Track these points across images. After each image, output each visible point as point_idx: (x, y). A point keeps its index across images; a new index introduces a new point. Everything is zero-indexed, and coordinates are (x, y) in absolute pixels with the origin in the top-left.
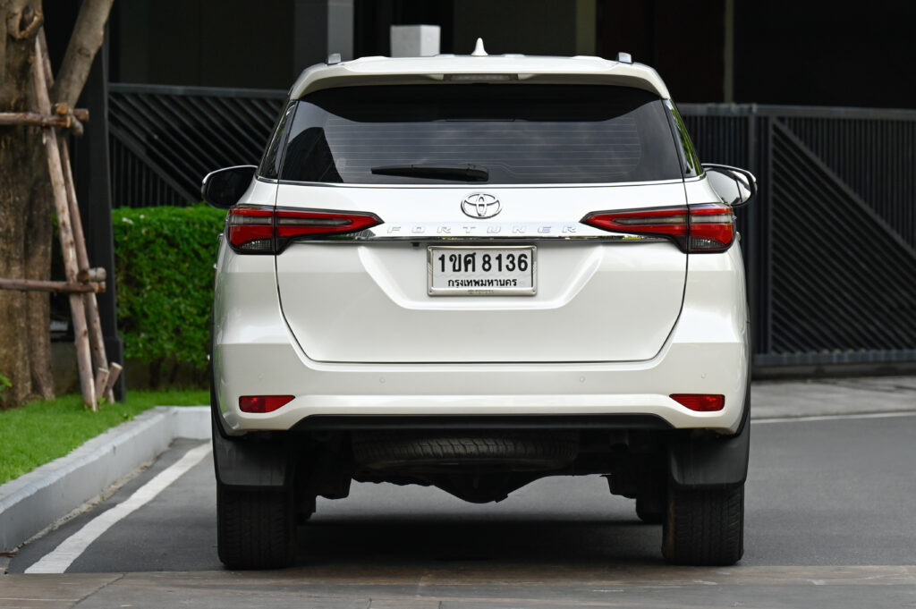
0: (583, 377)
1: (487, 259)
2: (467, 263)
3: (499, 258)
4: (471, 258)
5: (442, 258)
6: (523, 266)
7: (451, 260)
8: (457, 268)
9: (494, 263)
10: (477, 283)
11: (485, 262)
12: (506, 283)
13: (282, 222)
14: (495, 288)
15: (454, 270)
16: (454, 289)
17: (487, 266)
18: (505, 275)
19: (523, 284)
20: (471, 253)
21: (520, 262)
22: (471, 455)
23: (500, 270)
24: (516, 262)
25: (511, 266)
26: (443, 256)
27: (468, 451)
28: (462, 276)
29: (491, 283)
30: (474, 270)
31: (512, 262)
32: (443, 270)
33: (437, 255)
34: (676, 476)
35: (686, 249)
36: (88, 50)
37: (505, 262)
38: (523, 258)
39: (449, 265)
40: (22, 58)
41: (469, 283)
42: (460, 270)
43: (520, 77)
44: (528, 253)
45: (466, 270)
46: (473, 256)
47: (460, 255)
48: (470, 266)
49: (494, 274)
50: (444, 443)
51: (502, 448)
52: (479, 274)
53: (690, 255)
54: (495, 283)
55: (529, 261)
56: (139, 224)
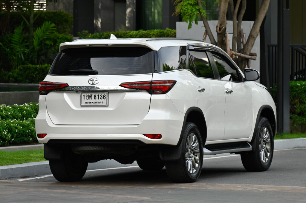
0: (118, 129)
1: (95, 96)
2: (90, 97)
3: (98, 96)
4: (91, 96)
5: (84, 96)
6: (104, 98)
7: (86, 96)
8: (88, 98)
9: (97, 97)
10: (93, 103)
11: (95, 97)
12: (100, 103)
13: (47, 86)
14: (97, 104)
15: (87, 99)
16: (87, 104)
17: (95, 98)
18: (100, 100)
19: (104, 103)
20: (91, 94)
21: (104, 97)
22: (92, 151)
23: (99, 99)
24: (103, 97)
25: (101, 98)
26: (84, 95)
27: (91, 149)
28: (89, 101)
29: (96, 102)
30: (92, 99)
31: (102, 97)
32: (84, 99)
33: (83, 95)
35: (151, 93)
36: (254, 36)
37: (100, 97)
38: (104, 96)
39: (85, 97)
40: (221, 39)
41: (91, 103)
42: (88, 99)
43: (109, 45)
44: (106, 94)
45: (90, 99)
46: (92, 95)
47: (88, 95)
48: (91, 98)
49: (97, 100)
50: (85, 147)
51: (100, 149)
52: (93, 100)
53: (152, 95)
54: (97, 103)
55: (106, 96)
56: (302, 85)
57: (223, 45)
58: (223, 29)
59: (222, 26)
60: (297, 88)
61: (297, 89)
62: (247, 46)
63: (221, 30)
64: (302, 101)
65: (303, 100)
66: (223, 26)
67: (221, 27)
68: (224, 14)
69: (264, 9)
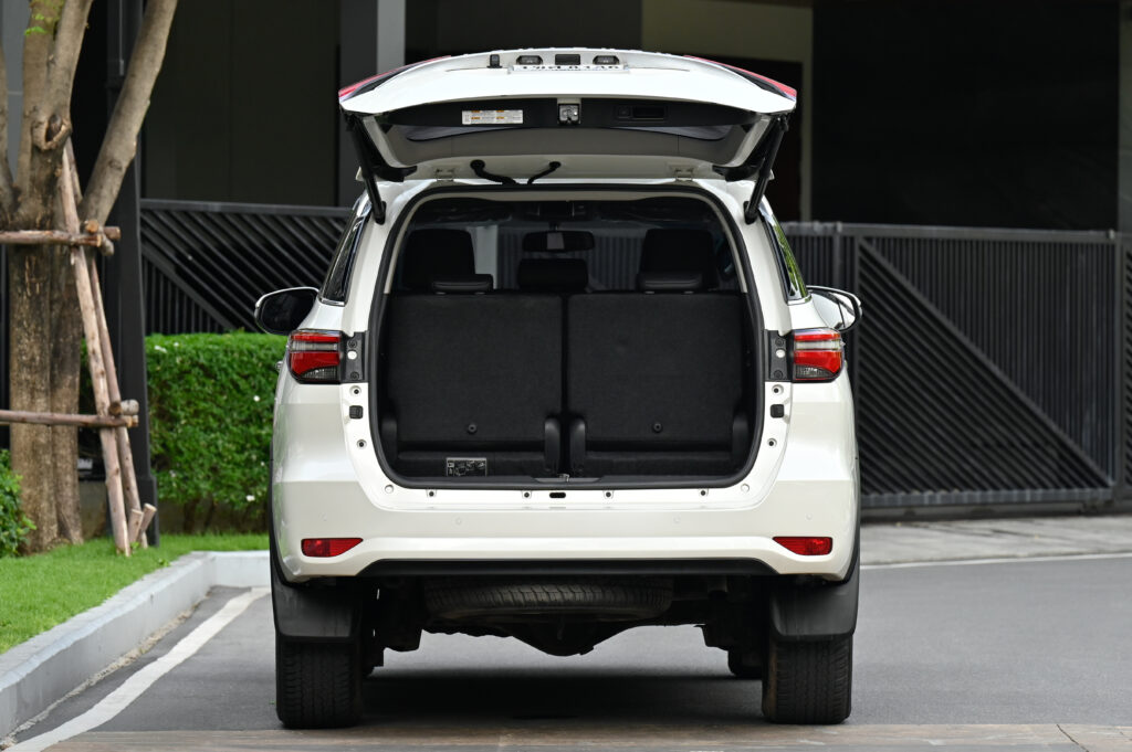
22: (555, 603)
27: (553, 598)
34: (778, 626)
36: (119, 162)
40: (48, 171)
50: (524, 589)
53: (795, 386)
56: (173, 352)
57: (50, 197)
58: (61, 133)
59: (58, 123)
60: (158, 362)
61: (158, 368)
62: (97, 202)
63: (55, 139)
64: (172, 410)
65: (175, 408)
66: (62, 123)
67: (53, 126)
68: (70, 75)
69: (153, 61)
